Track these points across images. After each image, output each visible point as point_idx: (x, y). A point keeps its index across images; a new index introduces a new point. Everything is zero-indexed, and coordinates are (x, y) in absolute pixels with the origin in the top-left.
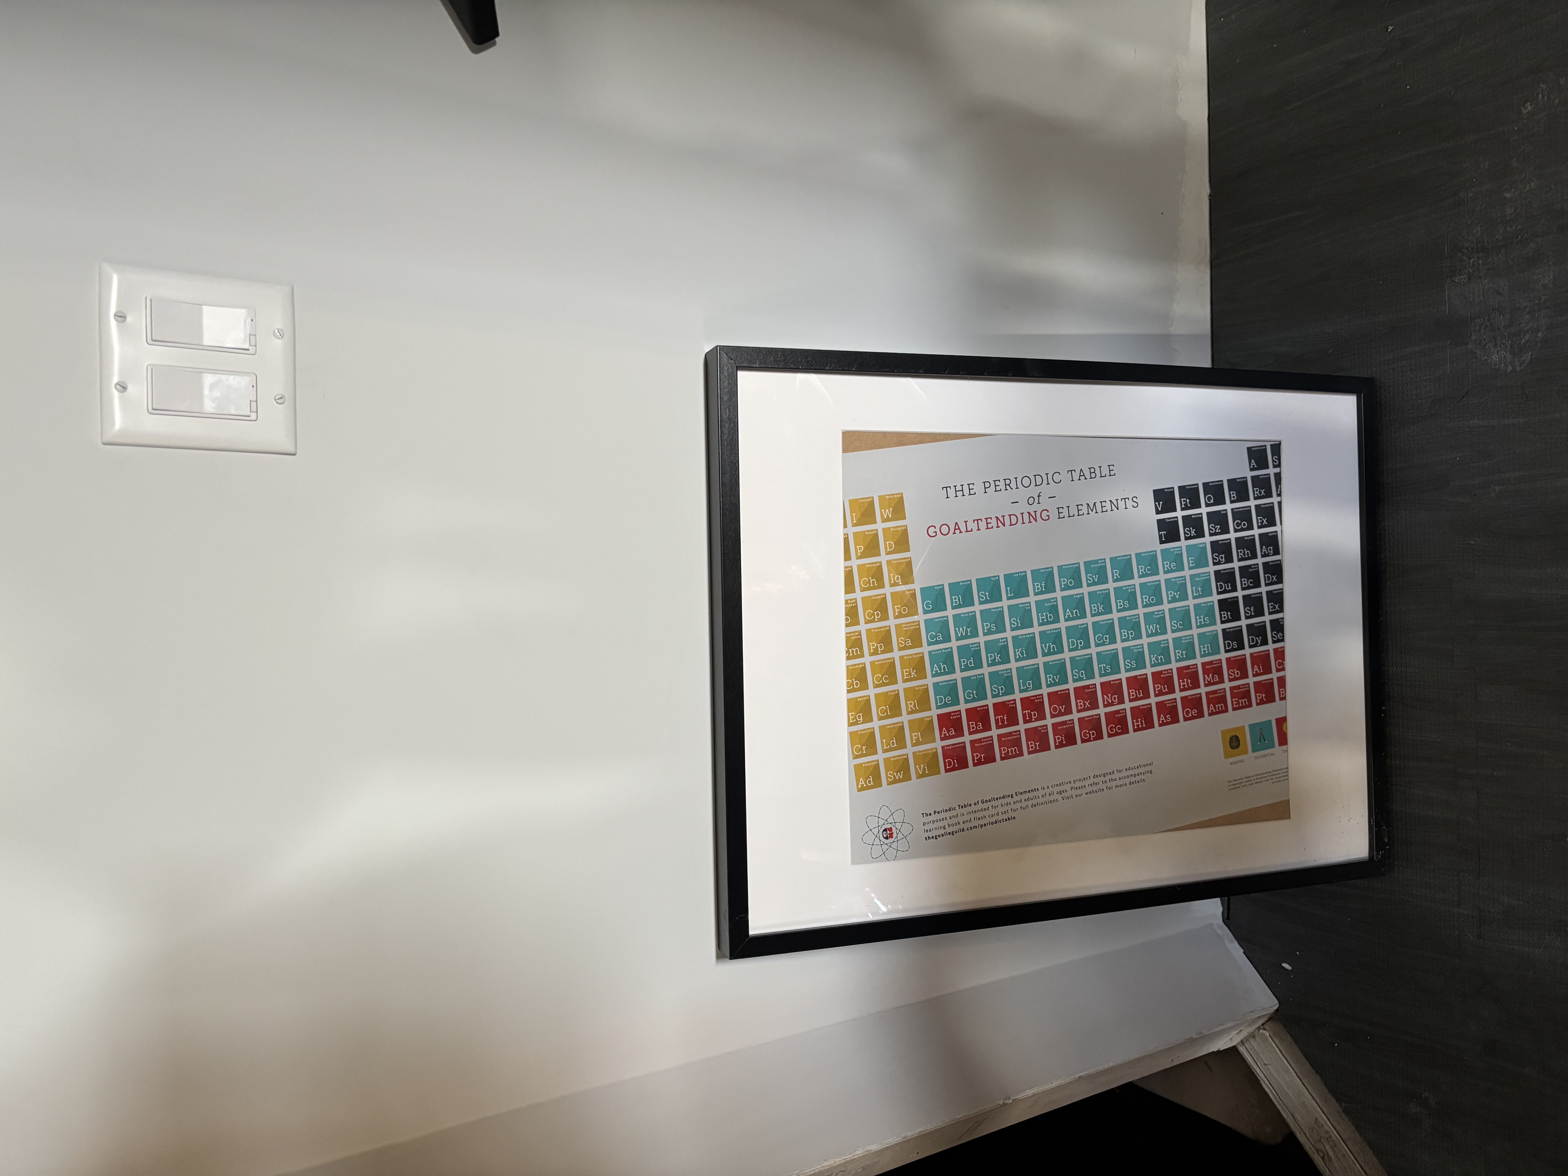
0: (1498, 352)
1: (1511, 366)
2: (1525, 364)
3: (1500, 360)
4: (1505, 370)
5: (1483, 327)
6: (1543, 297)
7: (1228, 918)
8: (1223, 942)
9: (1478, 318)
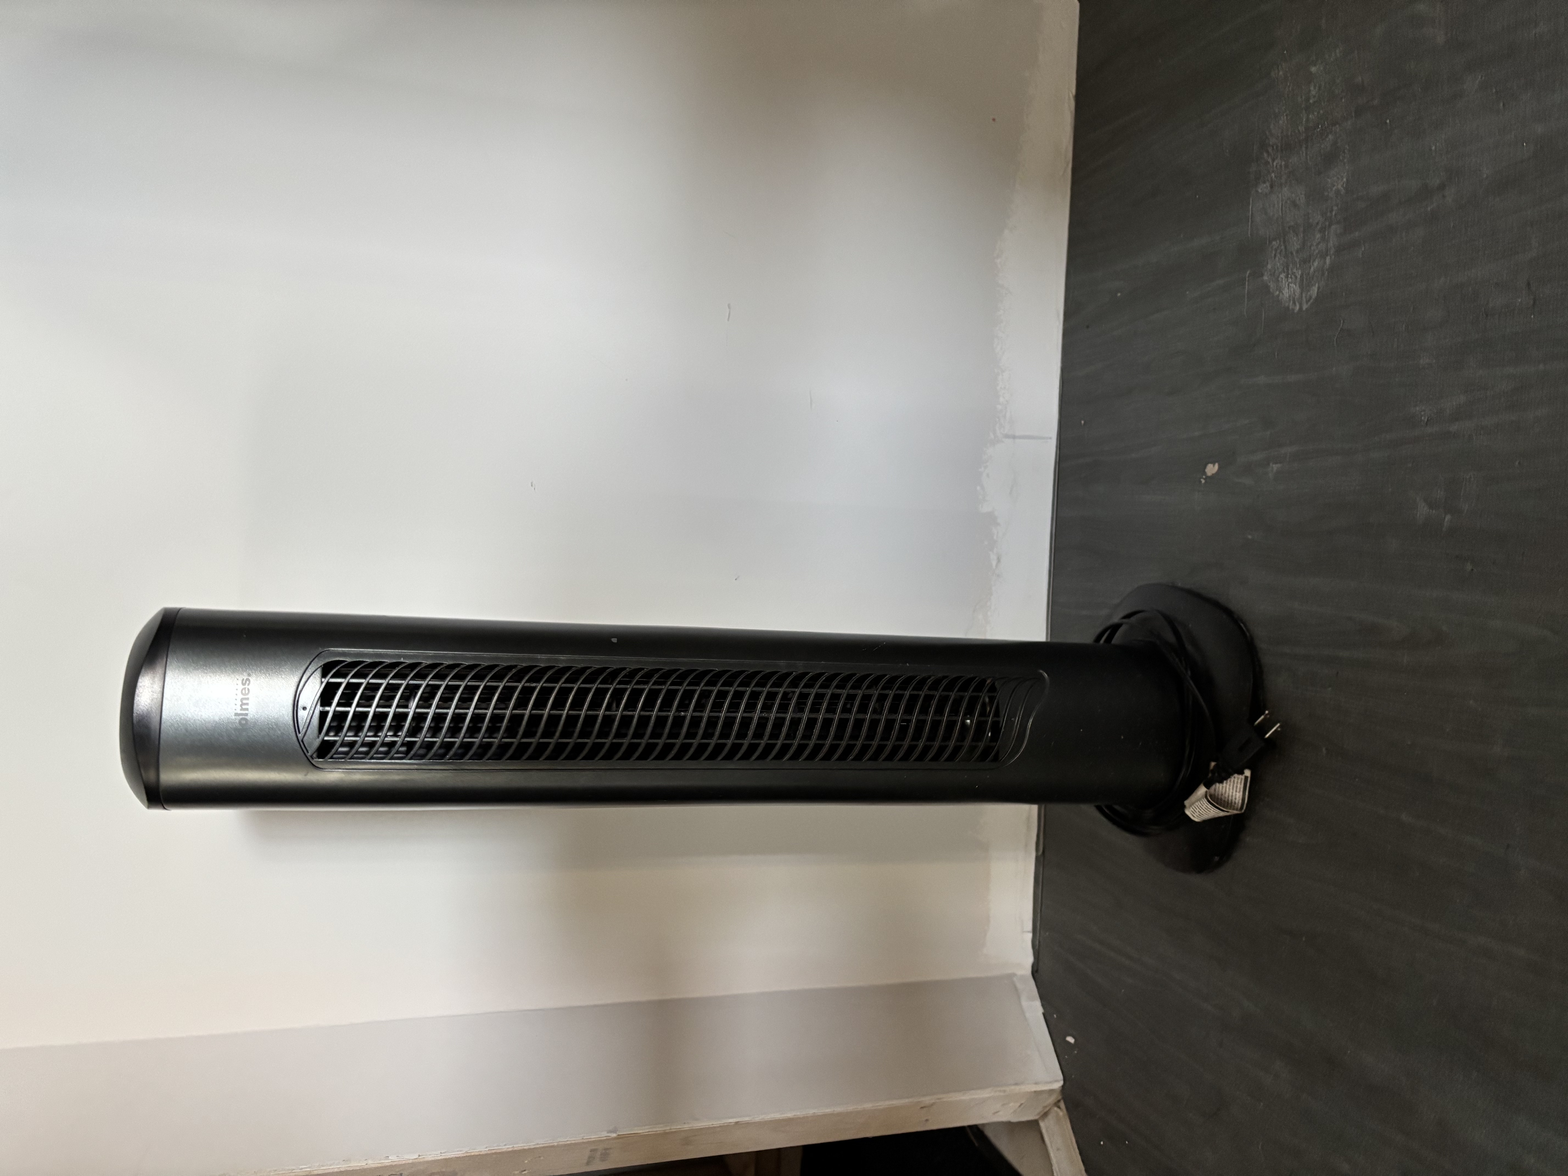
0: (1288, 285)
1: (1299, 303)
2: (1312, 301)
3: (1290, 296)
4: (1293, 310)
5: (1278, 251)
6: (1335, 208)
7: (1037, 971)
8: (1019, 998)
9: (1275, 239)
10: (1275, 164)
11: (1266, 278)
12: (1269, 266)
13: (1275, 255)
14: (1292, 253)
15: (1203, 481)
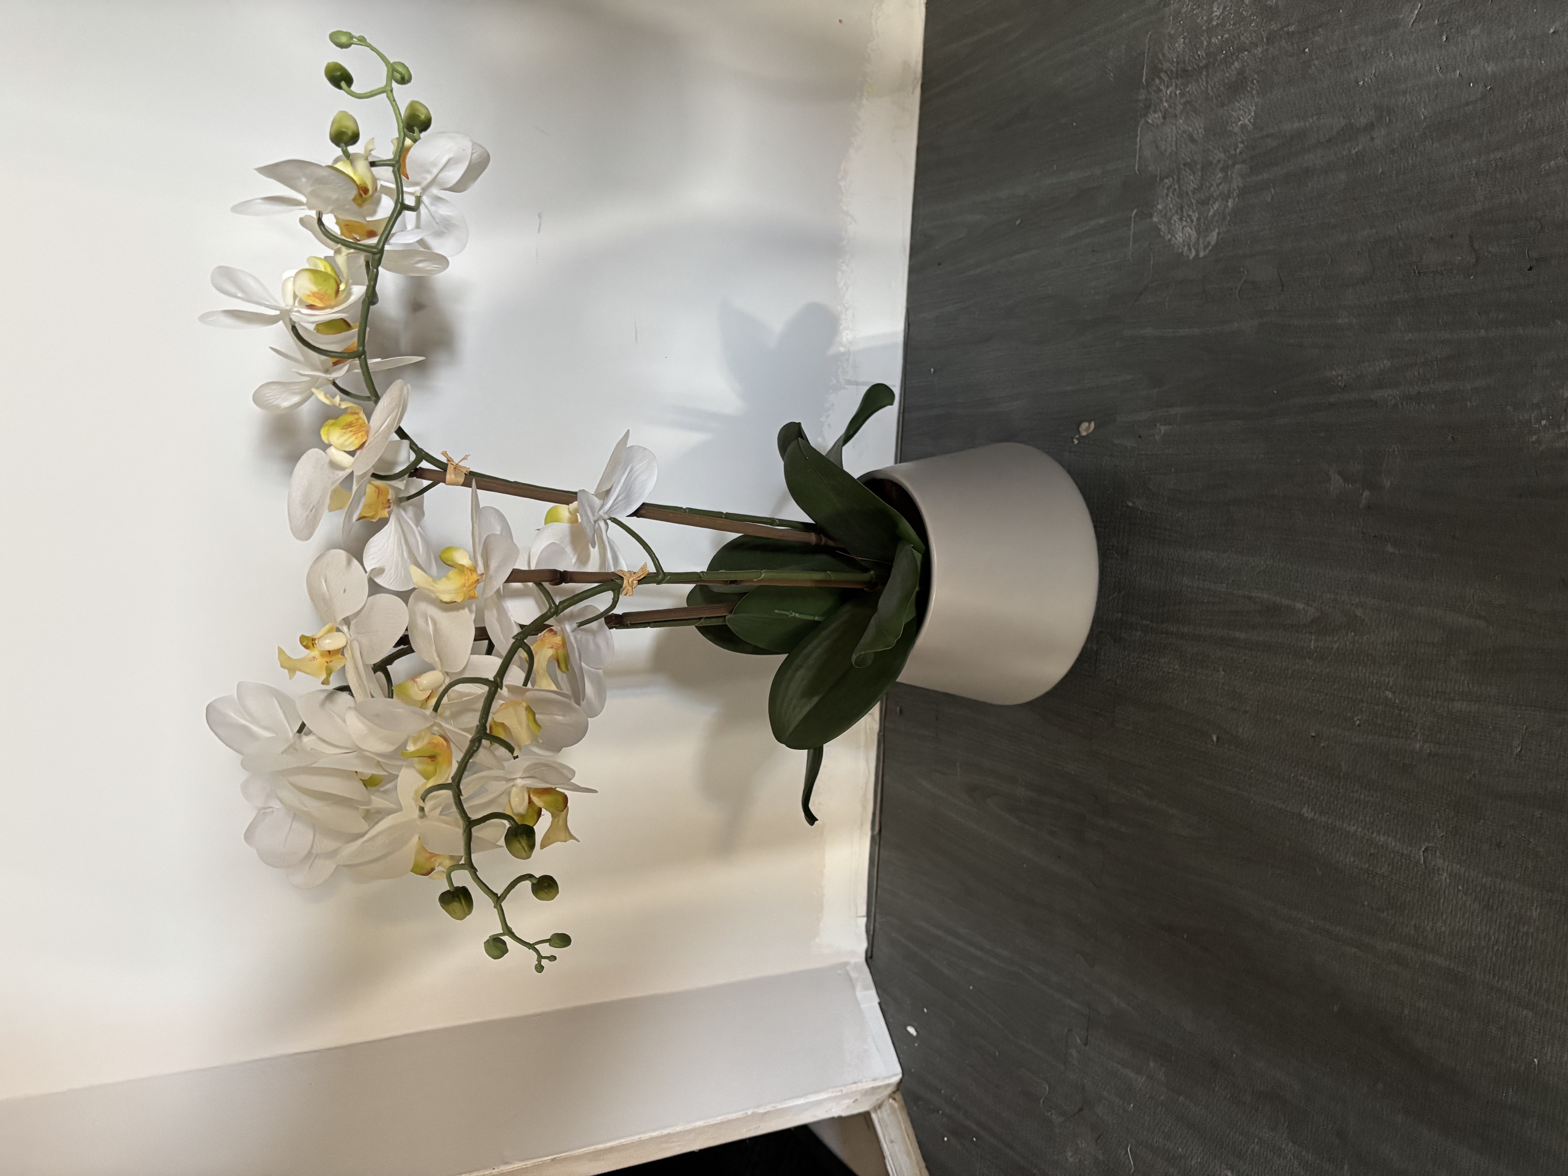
0: (1183, 229)
1: (1195, 249)
2: (1210, 247)
3: (1184, 241)
4: (1188, 257)
5: (1171, 190)
6: (1240, 145)
7: (871, 957)
8: (853, 987)
9: (1167, 178)
10: (1168, 92)
11: (1155, 219)
12: (1160, 207)
13: (1167, 195)
14: (1187, 194)
15: (1076, 442)
